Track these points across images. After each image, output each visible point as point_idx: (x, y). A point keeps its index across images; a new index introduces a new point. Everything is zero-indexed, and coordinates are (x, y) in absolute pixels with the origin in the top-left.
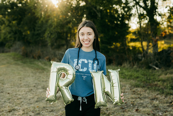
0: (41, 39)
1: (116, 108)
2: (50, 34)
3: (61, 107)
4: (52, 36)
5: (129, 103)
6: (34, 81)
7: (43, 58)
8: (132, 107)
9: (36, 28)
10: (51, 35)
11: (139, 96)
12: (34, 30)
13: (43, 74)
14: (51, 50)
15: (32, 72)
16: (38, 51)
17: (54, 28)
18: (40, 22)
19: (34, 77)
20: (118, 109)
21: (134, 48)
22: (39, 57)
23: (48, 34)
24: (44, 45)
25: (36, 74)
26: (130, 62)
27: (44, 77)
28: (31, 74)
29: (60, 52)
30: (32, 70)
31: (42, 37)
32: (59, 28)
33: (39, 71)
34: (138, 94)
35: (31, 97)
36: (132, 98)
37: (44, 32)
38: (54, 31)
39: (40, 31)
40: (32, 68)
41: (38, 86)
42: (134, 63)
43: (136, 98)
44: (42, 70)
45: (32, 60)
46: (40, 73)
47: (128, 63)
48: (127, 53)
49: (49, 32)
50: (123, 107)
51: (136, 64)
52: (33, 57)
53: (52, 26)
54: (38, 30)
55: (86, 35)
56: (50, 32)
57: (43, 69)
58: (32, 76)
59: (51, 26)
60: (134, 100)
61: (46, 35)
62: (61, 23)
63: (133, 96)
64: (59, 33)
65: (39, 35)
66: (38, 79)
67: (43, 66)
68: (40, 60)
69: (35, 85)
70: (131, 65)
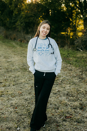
7: (17, 40)
10: (21, 24)
17: (23, 19)
27: (10, 52)
40: (7, 46)
67: (15, 45)
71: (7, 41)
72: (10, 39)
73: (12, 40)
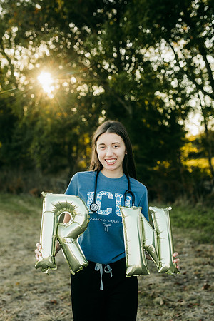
0: (23, 156)
1: (167, 283)
2: (39, 148)
3: (61, 283)
4: (43, 152)
5: (191, 273)
6: (11, 234)
7: (27, 192)
8: (196, 282)
9: (14, 137)
10: (40, 150)
11: (209, 259)
12: (11, 141)
13: (27, 220)
14: (41, 176)
15: (7, 219)
16: (17, 179)
17: (47, 137)
18: (20, 125)
19: (10, 228)
20: (170, 285)
21: (196, 169)
22: (19, 191)
23: (36, 147)
24: (29, 167)
25: (13, 220)
26: (189, 197)
27: (30, 228)
28: (5, 222)
29: (59, 180)
30: (7, 214)
31: (25, 153)
32: (56, 135)
33: (19, 216)
34: (207, 256)
35: (6, 264)
36: (197, 264)
37: (28, 144)
38: (46, 140)
39: (20, 143)
40: (7, 211)
41: (17, 244)
42: (198, 197)
43: (204, 264)
44: (24, 213)
45: (7, 195)
46: (21, 219)
47: (185, 197)
48: (183, 179)
49: (37, 144)
50: (180, 282)
51: (202, 199)
52: (9, 191)
53: (43, 133)
54: (17, 141)
55: (109, 147)
56: (39, 143)
57: (28, 212)
58: (7, 226)
59: (41, 131)
60: (199, 268)
61: (32, 148)
62: (59, 126)
63: (198, 260)
64: (55, 145)
65: (18, 148)
66: (18, 230)
67: (27, 206)
68: (22, 195)
69: (12, 242)
70: (191, 202)
73: (12, 192)
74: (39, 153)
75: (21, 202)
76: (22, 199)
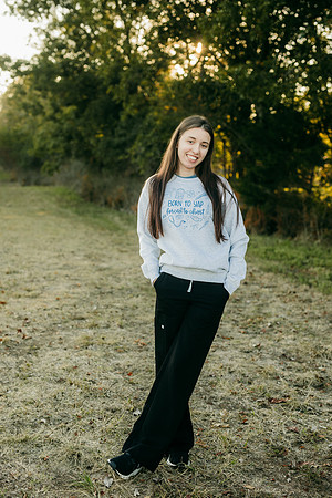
2: (143, 149)
4: (149, 154)
7: (129, 207)
9: (118, 131)
10: (146, 151)
17: (154, 135)
22: (120, 205)
38: (153, 140)
39: (124, 139)
52: (106, 203)
53: (152, 129)
59: (150, 127)
65: (121, 146)
71: (92, 209)
72: (102, 202)
73: (110, 206)
74: (143, 156)
75: (117, 219)
76: (120, 216)
